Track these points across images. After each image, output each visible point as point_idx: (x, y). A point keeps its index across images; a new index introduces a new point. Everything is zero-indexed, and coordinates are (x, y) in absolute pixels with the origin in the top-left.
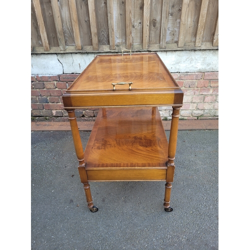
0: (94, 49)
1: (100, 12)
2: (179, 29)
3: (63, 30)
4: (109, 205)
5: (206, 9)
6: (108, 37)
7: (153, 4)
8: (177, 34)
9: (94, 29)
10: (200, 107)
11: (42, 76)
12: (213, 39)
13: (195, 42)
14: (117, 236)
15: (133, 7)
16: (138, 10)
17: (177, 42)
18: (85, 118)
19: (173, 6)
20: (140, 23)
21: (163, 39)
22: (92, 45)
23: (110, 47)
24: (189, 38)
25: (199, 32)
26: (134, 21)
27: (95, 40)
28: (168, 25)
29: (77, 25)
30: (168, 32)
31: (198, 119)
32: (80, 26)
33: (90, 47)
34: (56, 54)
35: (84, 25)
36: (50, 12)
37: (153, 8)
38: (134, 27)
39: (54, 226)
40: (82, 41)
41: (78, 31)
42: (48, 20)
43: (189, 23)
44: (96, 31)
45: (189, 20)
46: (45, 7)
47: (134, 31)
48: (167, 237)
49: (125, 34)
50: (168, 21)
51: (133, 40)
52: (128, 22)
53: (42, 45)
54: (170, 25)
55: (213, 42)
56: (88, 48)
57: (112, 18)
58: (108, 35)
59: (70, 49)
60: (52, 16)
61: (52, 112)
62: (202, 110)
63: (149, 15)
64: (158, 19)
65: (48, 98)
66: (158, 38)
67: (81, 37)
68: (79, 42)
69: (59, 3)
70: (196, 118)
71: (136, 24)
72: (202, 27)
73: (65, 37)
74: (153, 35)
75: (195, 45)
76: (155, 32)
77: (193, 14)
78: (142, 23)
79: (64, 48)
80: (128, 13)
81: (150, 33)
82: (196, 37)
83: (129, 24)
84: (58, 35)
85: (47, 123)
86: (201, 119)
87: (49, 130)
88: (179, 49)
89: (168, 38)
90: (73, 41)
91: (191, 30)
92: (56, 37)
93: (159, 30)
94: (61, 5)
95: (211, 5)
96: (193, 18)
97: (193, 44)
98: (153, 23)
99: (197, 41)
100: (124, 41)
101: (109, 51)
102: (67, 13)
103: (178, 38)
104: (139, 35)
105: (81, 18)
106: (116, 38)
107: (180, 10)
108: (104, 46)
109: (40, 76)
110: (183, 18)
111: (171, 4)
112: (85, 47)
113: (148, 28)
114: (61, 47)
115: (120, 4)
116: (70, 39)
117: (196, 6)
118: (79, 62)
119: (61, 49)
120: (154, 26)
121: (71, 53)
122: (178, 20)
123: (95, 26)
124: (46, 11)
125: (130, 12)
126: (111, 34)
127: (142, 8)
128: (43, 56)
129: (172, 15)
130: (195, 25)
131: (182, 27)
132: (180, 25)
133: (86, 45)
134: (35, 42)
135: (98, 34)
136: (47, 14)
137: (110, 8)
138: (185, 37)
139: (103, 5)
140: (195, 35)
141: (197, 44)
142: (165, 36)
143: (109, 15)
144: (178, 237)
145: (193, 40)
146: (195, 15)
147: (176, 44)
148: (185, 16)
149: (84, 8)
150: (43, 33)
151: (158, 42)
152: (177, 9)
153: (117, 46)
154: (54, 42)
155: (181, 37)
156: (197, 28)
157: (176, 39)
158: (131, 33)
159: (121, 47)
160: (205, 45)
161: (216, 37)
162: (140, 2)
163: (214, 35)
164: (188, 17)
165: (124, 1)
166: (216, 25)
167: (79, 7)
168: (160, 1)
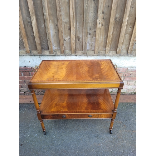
1: (41, 30)
2: (95, 43)
5: (112, 32)
6: (48, 46)
7: (77, 27)
8: (94, 46)
9: (37, 41)
13: (105, 50)
15: (64, 28)
16: (67, 31)
17: (94, 50)
18: (36, 93)
19: (90, 29)
20: (69, 38)
23: (50, 52)
24: (101, 48)
25: (107, 45)
26: (65, 37)
27: (39, 47)
29: (26, 38)
30: (88, 45)
32: (28, 39)
33: (36, 51)
35: (31, 38)
37: (77, 29)
38: (65, 40)
40: (30, 48)
41: (27, 42)
43: (101, 39)
45: (101, 37)
47: (65, 43)
49: (59, 44)
50: (87, 38)
51: (65, 48)
52: (61, 38)
54: (89, 40)
55: (117, 51)
57: (49, 35)
58: (48, 44)
59: (22, 52)
63: (75, 34)
64: (81, 36)
66: (81, 47)
67: (29, 45)
68: (28, 48)
71: (67, 39)
72: (110, 43)
74: (78, 45)
77: (104, 34)
78: (70, 38)
80: (60, 32)
88: (95, 55)
89: (88, 48)
90: (24, 47)
91: (103, 44)
93: (82, 43)
95: (115, 29)
96: (104, 36)
97: (104, 52)
98: (78, 38)
99: (106, 51)
100: (59, 48)
101: (49, 54)
103: (95, 48)
104: (69, 45)
105: (28, 34)
106: (54, 46)
107: (95, 32)
108: (46, 51)
110: (97, 37)
113: (74, 42)
115: (55, 26)
117: (105, 29)
118: (29, 60)
120: (79, 40)
121: (23, 55)
122: (94, 38)
123: (39, 39)
125: (62, 32)
126: (50, 45)
127: (70, 29)
129: (90, 34)
130: (105, 41)
131: (97, 42)
132: (95, 40)
133: (33, 50)
135: (41, 44)
137: (48, 28)
138: (99, 48)
139: (43, 26)
140: (106, 47)
141: (107, 52)
142: (86, 47)
143: (47, 33)
145: (104, 49)
146: (105, 35)
147: (93, 52)
148: (99, 35)
149: (30, 27)
151: (81, 49)
152: (93, 31)
153: (55, 51)
156: (107, 43)
158: (63, 44)
159: (57, 52)
160: (112, 53)
161: (118, 49)
162: (68, 25)
163: (117, 47)
164: (100, 36)
165: (57, 24)
166: (118, 41)
167: (27, 27)
168: (82, 25)
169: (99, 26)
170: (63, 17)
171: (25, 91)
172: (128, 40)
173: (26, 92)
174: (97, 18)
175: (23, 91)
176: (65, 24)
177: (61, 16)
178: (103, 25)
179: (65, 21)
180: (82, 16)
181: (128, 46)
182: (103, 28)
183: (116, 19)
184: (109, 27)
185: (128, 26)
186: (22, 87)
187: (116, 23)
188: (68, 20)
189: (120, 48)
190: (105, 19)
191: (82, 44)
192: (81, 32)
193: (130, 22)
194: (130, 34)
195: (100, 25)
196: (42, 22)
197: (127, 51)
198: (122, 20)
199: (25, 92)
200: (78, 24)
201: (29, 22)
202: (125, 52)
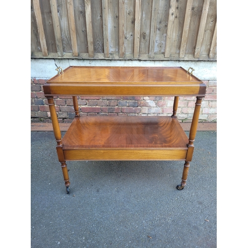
0: (89, 56)
1: (96, 24)
2: (166, 42)
3: (61, 38)
4: (103, 195)
5: (188, 26)
6: (103, 46)
7: (143, 20)
8: (164, 46)
9: (90, 39)
10: (185, 112)
11: (39, 79)
12: (194, 52)
13: (179, 54)
14: (110, 220)
15: (126, 21)
16: (130, 24)
17: (164, 53)
19: (160, 22)
20: (132, 35)
21: (151, 50)
22: (88, 52)
23: (104, 55)
24: (174, 50)
25: (182, 45)
26: (126, 33)
27: (91, 48)
28: (156, 38)
29: (75, 34)
30: (156, 44)
31: (182, 122)
33: (86, 54)
34: (54, 59)
35: (82, 34)
36: (50, 22)
37: (143, 23)
38: (126, 38)
39: (52, 214)
40: (79, 49)
41: (75, 39)
42: (48, 28)
43: (174, 37)
44: (92, 40)
45: (174, 34)
46: (46, 17)
47: (126, 42)
48: (155, 219)
49: (118, 44)
50: (156, 35)
51: (125, 49)
52: (121, 34)
53: (41, 51)
54: (157, 38)
55: (194, 54)
56: (85, 56)
57: (106, 30)
58: (103, 44)
59: (67, 55)
60: (52, 25)
61: (47, 114)
62: (186, 114)
63: (139, 29)
64: (147, 32)
65: (44, 101)
66: (147, 49)
67: (78, 45)
68: (76, 49)
69: (59, 13)
70: (181, 121)
71: (128, 36)
72: (185, 41)
73: (63, 44)
74: (143, 46)
75: (179, 56)
76: (145, 44)
77: (177, 30)
78: (133, 35)
79: (62, 54)
80: (121, 26)
81: (140, 44)
82: (180, 50)
83: (121, 36)
84: (57, 42)
85: (42, 124)
86: (185, 122)
87: (44, 130)
88: (165, 59)
89: (156, 49)
90: (71, 48)
91: (176, 43)
92: (54, 44)
94: (61, 16)
95: (192, 23)
96: (177, 33)
97: (177, 55)
98: (143, 36)
99: (181, 53)
100: (117, 50)
101: (103, 58)
102: (66, 23)
103: (165, 50)
104: (130, 45)
105: (78, 28)
106: (110, 48)
107: (166, 26)
108: (99, 54)
109: (37, 79)
110: (169, 32)
111: (159, 21)
112: (82, 54)
113: (138, 40)
114: (59, 53)
115: (114, 18)
116: (68, 46)
117: (180, 23)
119: (59, 55)
120: (144, 39)
121: (68, 59)
122: (165, 35)
123: (92, 36)
124: (46, 20)
125: (123, 25)
126: (106, 44)
127: (133, 22)
128: (41, 60)
129: (159, 29)
130: (179, 39)
131: (168, 40)
132: (166, 38)
133: (82, 52)
134: (34, 47)
135: (94, 43)
136: (47, 23)
137: (105, 20)
138: (171, 49)
139: (99, 18)
140: (179, 48)
141: (181, 55)
142: (153, 47)
143: (104, 27)
144: (165, 219)
145: (178, 52)
146: (179, 31)
147: (163, 55)
148: (171, 30)
149: (82, 19)
150: (42, 40)
151: (147, 52)
152: (164, 25)
153: (111, 54)
154: (52, 48)
155: (168, 49)
156: (181, 42)
157: (163, 51)
158: (123, 43)
159: (114, 55)
160: (188, 57)
161: (196, 50)
162: (132, 17)
163: (195, 48)
164: (173, 32)
165: (118, 15)
166: (196, 40)
167: (77, 19)
168: (149, 17)
169: (171, 18)
170: (125, 6)
171: (64, 117)
172: (209, 39)
173: (66, 118)
174: (170, 7)
175: (61, 116)
176: (128, 15)
177: (123, 3)
178: (176, 17)
179: (128, 11)
180: (150, 4)
181: (209, 46)
182: (177, 21)
183: (193, 9)
184: (184, 20)
185: (209, 18)
186: (60, 111)
187: (193, 15)
188: (132, 10)
189: (199, 50)
190: (179, 9)
191: (148, 43)
192: (148, 27)
193: (211, 13)
194: (211, 30)
195: (174, 16)
196: (99, 12)
197: (208, 55)
198: (202, 11)
199: (63, 119)
200: (144, 15)
201: (81, 12)
202: (205, 56)
